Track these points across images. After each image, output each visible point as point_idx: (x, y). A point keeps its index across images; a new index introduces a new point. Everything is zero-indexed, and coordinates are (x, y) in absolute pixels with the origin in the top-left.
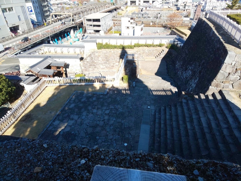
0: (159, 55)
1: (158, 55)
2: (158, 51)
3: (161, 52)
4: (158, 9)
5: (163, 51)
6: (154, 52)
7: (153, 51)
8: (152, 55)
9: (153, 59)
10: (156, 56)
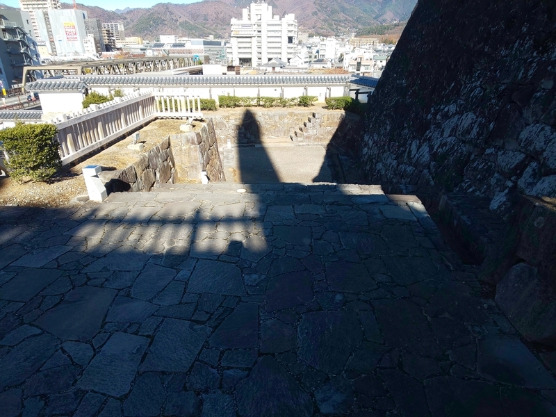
0: (301, 129)
1: (298, 131)
2: (298, 119)
3: (307, 121)
4: (300, 71)
5: (314, 115)
6: (286, 121)
7: (281, 117)
8: (279, 131)
9: (281, 144)
10: (293, 135)
